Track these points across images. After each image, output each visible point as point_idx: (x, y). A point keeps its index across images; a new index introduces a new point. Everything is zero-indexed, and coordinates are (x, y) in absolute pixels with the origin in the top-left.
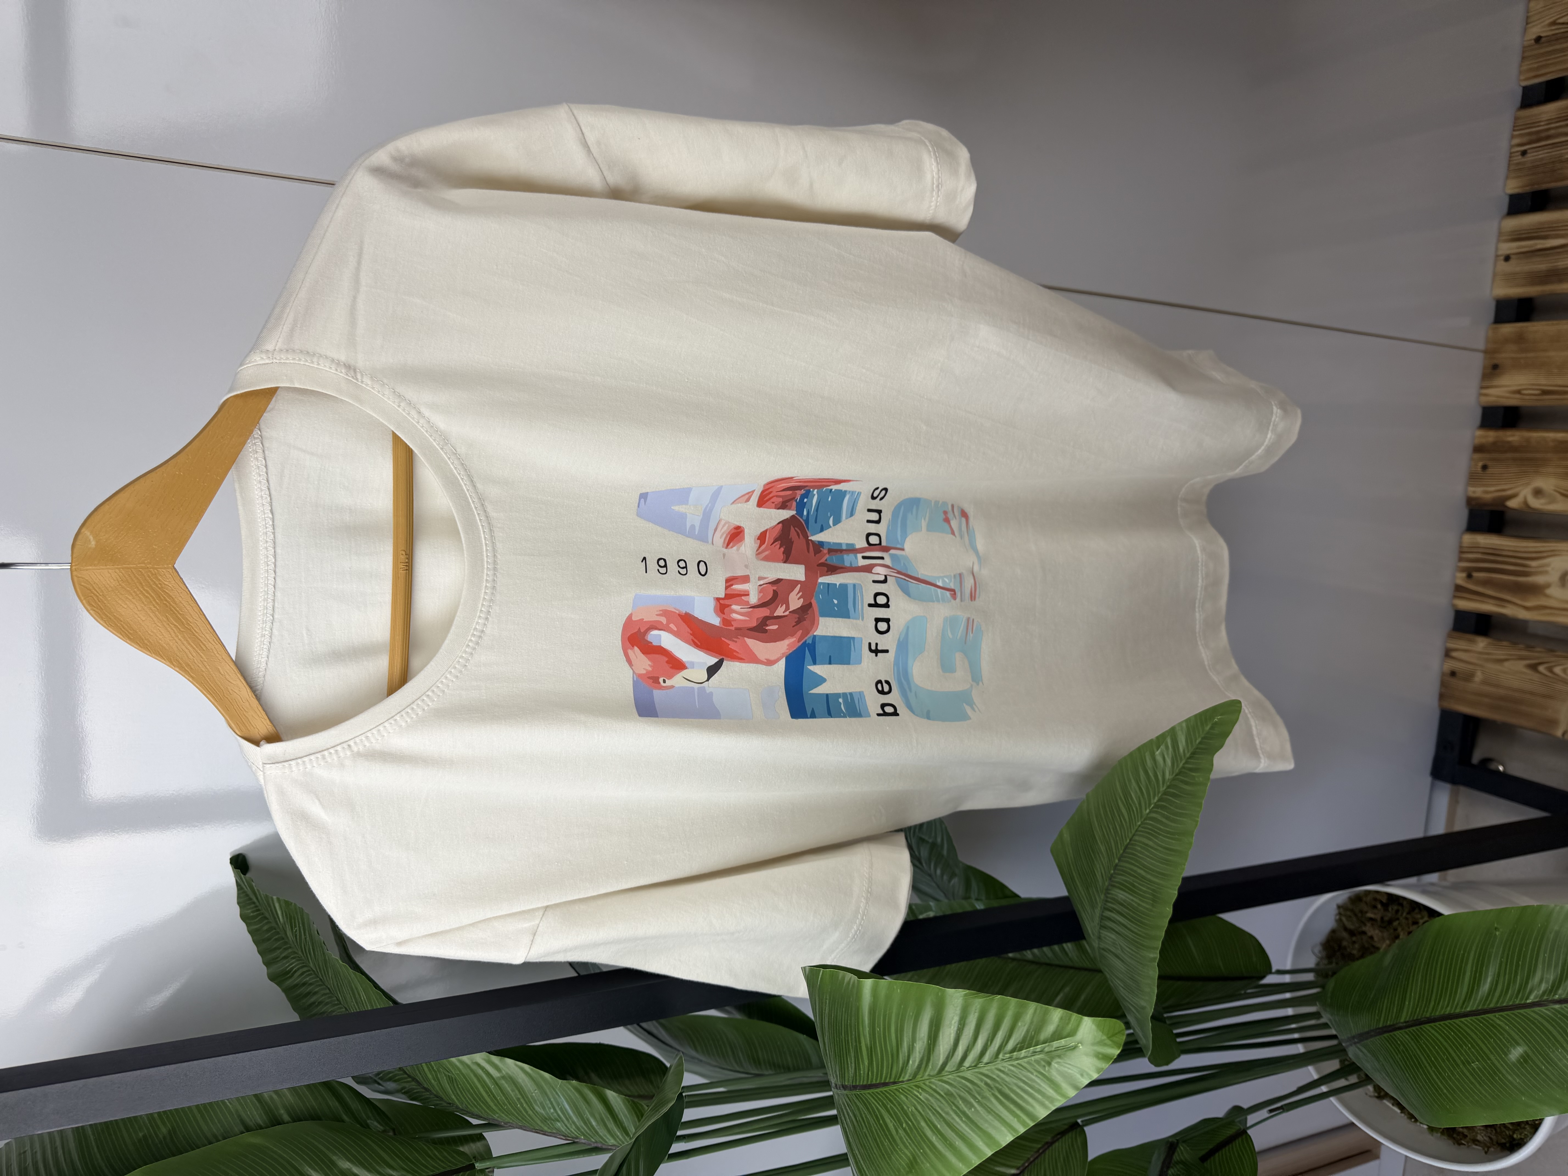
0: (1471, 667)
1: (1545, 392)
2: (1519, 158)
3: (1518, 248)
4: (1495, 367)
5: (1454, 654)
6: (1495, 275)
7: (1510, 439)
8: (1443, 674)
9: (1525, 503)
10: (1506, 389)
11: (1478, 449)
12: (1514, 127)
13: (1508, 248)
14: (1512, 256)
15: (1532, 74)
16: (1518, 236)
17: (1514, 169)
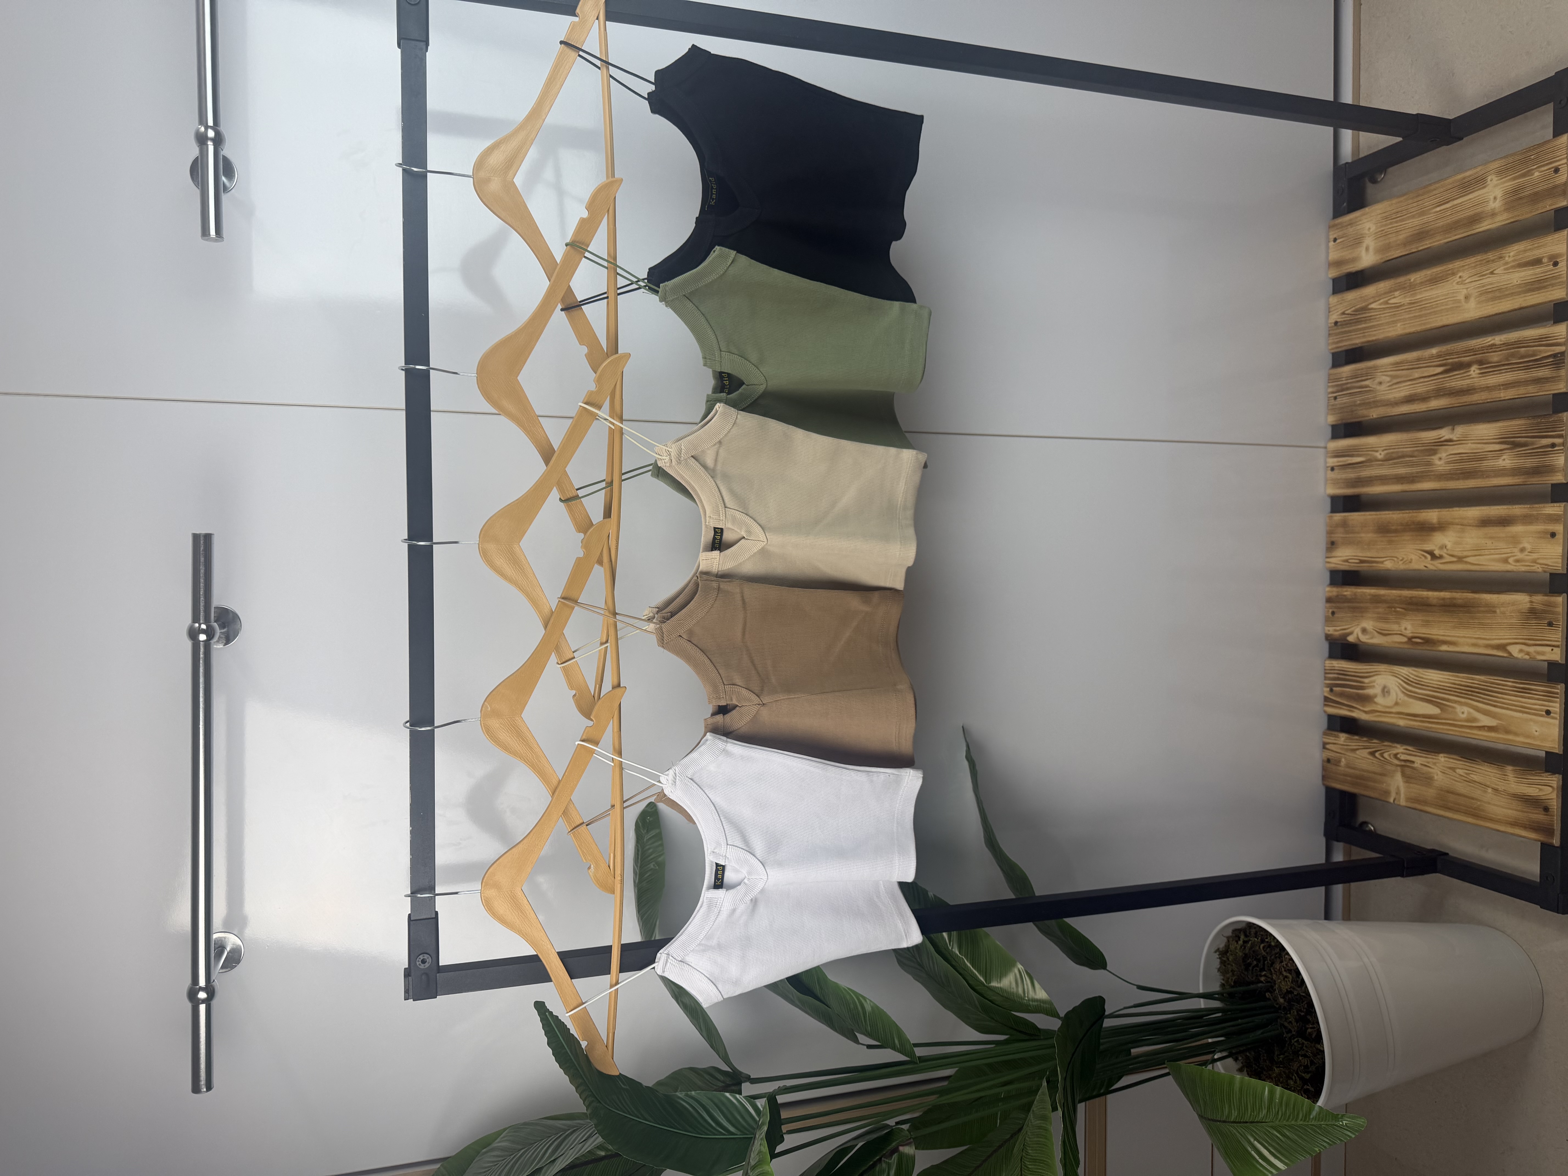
0: (1338, 754)
1: (1362, 562)
2: (1332, 402)
3: (1338, 462)
4: (1333, 543)
5: (1328, 746)
6: (1326, 480)
7: (1345, 593)
8: (1323, 761)
9: (1358, 638)
10: (1339, 558)
11: (1329, 600)
12: (1329, 380)
13: (1332, 462)
14: (1335, 468)
15: (1335, 346)
16: (1338, 454)
17: (1332, 409)
